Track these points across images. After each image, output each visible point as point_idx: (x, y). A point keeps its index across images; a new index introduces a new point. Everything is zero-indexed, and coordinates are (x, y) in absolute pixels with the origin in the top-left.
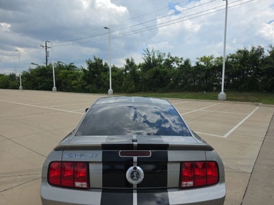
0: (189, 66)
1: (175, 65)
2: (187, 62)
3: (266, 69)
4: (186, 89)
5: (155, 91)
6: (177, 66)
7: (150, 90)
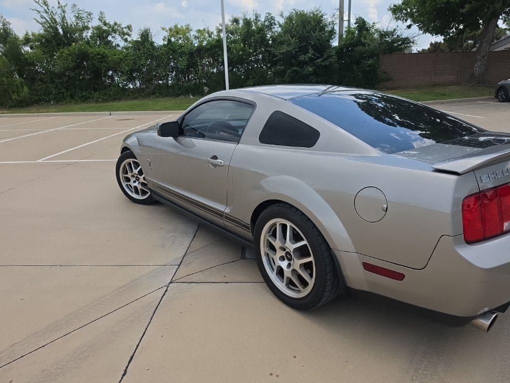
0: (152, 43)
1: (117, 41)
2: (145, 36)
3: (282, 54)
4: (154, 93)
5: (85, 99)
6: (122, 44)
7: (72, 97)
